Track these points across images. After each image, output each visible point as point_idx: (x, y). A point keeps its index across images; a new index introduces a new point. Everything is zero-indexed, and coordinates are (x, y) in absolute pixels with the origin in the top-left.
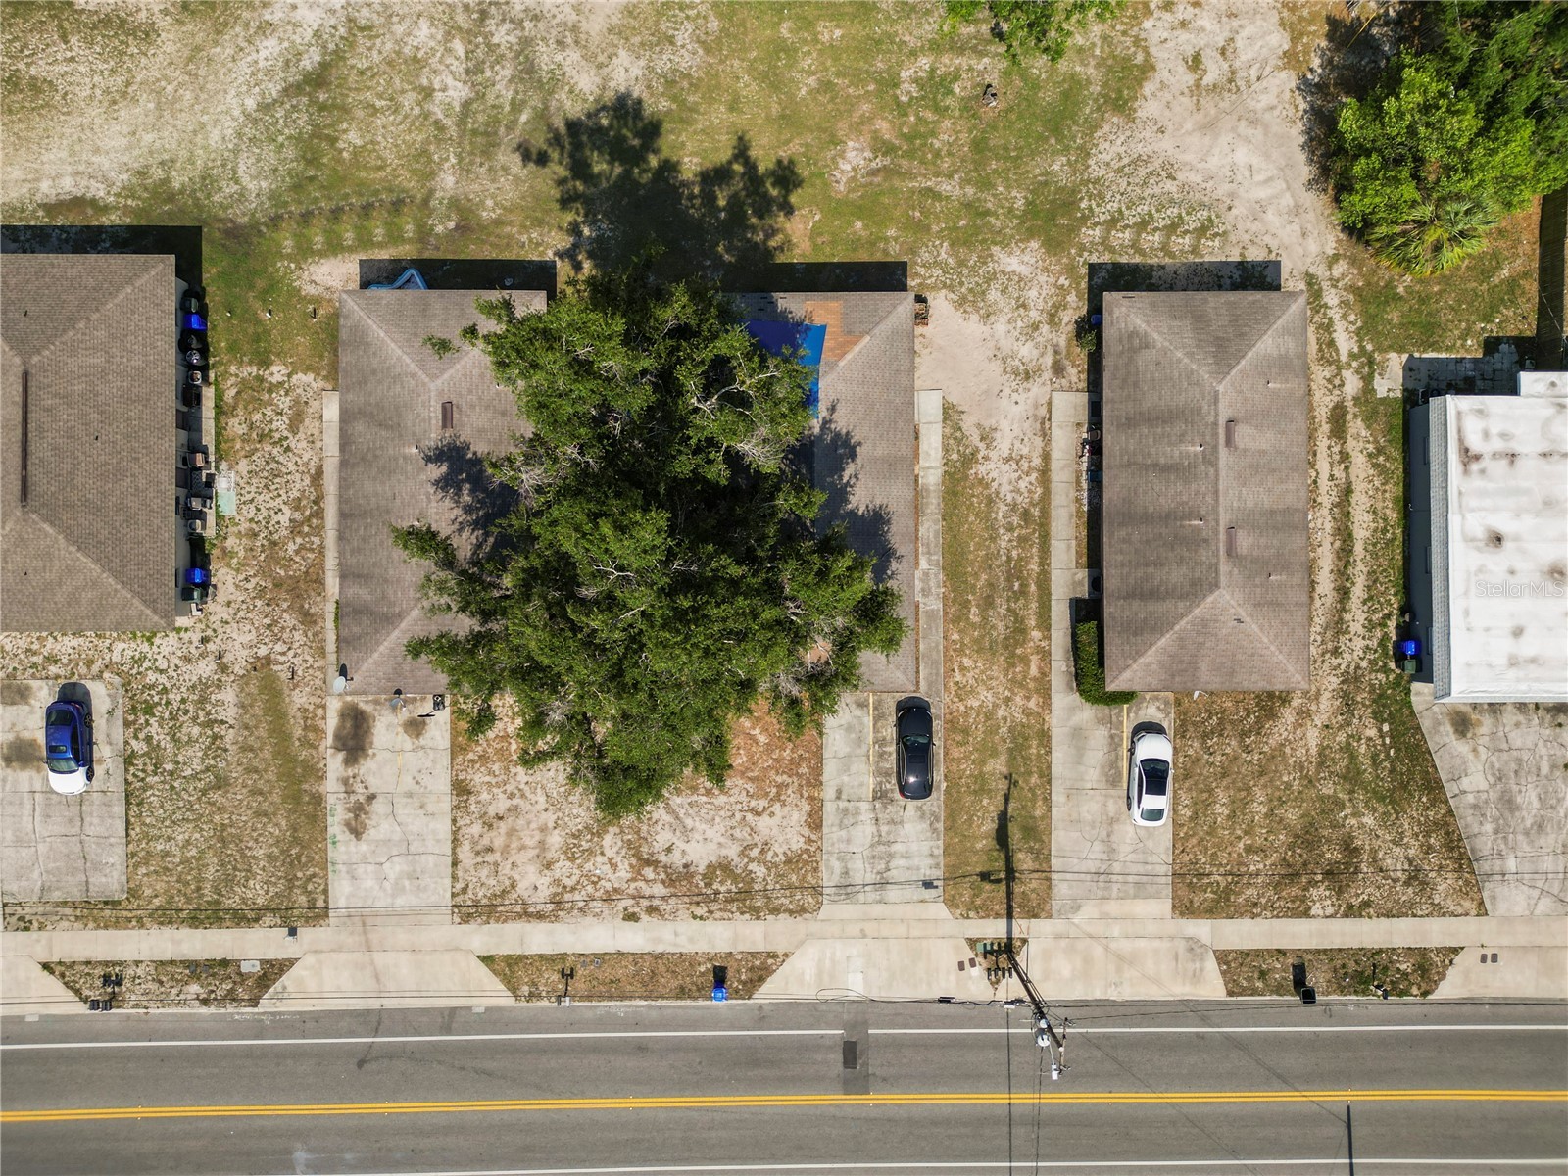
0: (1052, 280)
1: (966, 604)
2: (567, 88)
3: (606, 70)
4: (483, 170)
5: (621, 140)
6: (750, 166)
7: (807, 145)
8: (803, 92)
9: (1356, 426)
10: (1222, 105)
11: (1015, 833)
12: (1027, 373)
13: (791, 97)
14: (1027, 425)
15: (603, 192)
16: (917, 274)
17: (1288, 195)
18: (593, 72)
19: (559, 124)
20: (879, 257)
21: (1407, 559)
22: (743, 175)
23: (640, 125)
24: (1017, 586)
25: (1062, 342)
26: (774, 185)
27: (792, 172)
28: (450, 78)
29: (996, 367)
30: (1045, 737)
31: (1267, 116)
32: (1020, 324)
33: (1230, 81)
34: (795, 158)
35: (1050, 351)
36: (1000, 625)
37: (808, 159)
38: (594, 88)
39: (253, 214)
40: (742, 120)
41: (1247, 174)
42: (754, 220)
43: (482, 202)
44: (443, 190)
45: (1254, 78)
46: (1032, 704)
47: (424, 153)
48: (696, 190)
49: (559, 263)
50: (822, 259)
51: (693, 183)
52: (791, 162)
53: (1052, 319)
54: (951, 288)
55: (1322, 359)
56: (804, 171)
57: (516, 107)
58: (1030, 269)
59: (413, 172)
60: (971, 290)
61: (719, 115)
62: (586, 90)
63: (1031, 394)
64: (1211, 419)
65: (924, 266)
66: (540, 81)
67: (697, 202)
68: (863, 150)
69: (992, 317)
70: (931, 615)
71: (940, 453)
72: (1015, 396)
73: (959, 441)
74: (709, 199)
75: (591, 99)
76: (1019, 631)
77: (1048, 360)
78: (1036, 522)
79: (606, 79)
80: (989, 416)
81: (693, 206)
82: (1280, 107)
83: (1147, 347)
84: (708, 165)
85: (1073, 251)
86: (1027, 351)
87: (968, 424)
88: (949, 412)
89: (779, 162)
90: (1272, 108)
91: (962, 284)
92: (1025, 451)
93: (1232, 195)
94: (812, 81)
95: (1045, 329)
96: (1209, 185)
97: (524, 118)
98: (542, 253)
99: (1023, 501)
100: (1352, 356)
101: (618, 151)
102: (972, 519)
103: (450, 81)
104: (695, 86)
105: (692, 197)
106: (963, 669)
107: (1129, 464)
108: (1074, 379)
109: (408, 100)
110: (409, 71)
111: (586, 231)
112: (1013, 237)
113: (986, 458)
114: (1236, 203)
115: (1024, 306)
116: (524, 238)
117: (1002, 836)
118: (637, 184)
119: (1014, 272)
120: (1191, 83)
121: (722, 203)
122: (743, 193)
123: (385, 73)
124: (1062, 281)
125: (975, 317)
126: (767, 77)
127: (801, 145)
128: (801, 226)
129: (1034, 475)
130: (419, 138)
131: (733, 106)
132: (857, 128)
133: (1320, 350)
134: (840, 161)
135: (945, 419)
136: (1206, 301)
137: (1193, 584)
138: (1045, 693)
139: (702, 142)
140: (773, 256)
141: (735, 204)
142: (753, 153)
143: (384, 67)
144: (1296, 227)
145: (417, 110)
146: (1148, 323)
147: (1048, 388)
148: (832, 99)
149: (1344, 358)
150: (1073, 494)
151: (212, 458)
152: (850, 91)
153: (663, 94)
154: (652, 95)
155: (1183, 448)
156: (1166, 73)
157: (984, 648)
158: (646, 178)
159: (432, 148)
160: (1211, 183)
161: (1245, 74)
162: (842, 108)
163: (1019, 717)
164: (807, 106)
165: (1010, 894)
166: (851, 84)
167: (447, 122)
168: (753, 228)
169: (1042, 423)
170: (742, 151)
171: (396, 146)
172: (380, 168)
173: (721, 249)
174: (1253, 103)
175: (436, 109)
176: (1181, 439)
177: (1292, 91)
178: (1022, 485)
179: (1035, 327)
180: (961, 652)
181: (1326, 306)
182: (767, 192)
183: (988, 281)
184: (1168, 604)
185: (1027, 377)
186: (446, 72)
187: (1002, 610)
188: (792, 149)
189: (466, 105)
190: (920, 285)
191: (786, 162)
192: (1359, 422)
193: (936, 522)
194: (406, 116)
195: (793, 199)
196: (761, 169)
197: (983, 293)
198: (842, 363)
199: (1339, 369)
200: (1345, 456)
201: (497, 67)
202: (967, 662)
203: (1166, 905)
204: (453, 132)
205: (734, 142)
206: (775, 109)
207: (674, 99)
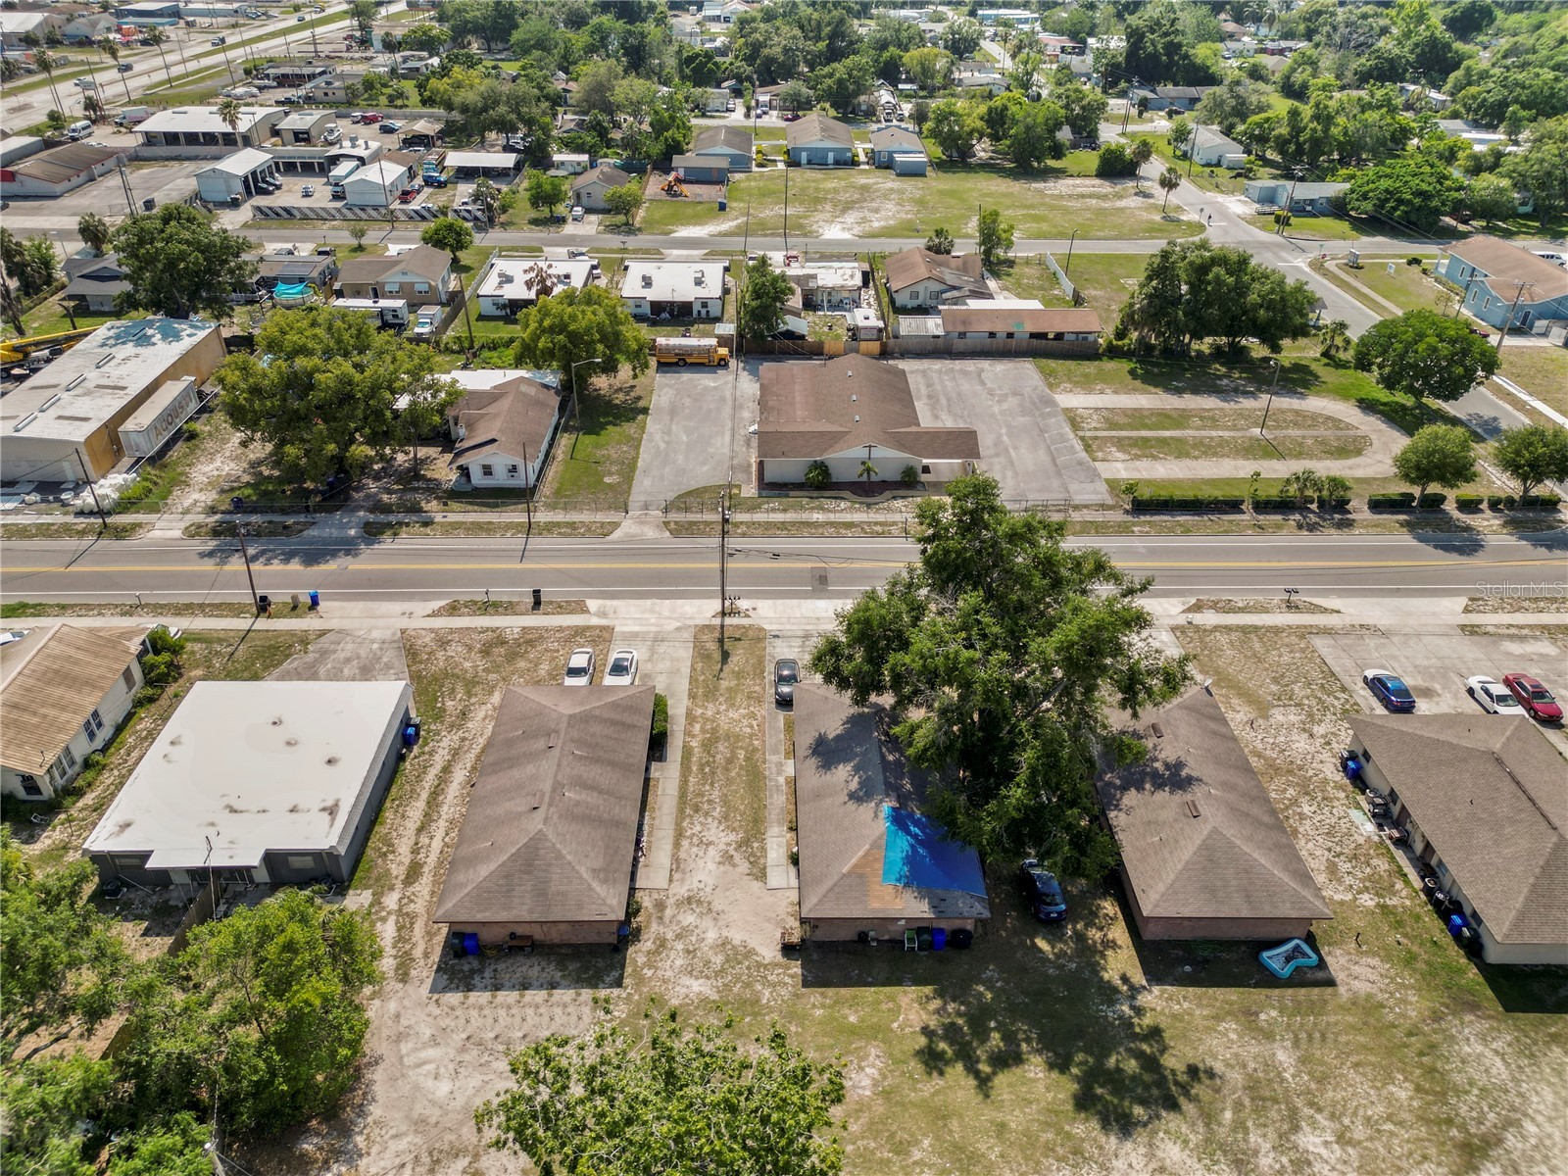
0: (660, 973)
1: (747, 759)
2: (1191, 1145)
3: (1154, 1165)
4: (1252, 1065)
5: (1115, 1092)
6: (971, 1069)
7: (915, 1090)
8: (926, 1143)
9: (397, 869)
10: (453, 1137)
11: (717, 656)
12: (689, 903)
13: (937, 1138)
14: (692, 866)
15: (1121, 1044)
16: (792, 977)
17: (404, 1051)
18: (1168, 1162)
19: (1188, 1107)
20: (831, 992)
21: (387, 789)
22: (978, 1061)
23: (1099, 1107)
24: (707, 770)
25: (654, 927)
26: (944, 1052)
27: (926, 1063)
28: (1325, 1156)
29: (717, 906)
30: (692, 696)
31: (404, 1128)
32: (694, 939)
33: (438, 1161)
34: (925, 1077)
35: (667, 920)
36: (721, 748)
37: (911, 1077)
38: (1162, 1146)
39: (1462, 1023)
40: (988, 1114)
41: (442, 1070)
42: (960, 1021)
43: (1241, 1037)
44: (1285, 1048)
45: (409, 1167)
46: (700, 711)
47: (1321, 1081)
48: (1024, 1046)
49: (1144, 983)
50: (888, 989)
51: (1029, 1053)
52: (930, 1074)
53: (662, 944)
54: (759, 965)
55: (412, 917)
56: (915, 1066)
57: (1239, 1126)
58: (681, 981)
59: (1322, 1063)
60: (740, 963)
61: (1015, 1120)
62: (1169, 1145)
63: (686, 887)
64: (552, 809)
65: (785, 984)
66: (1225, 1153)
67: (1021, 1036)
68: (854, 1086)
69: (720, 942)
70: (775, 752)
71: (768, 846)
72: (702, 886)
73: (752, 854)
74: (1009, 1037)
75: (1161, 1134)
76: (708, 745)
77: (668, 912)
78: (688, 805)
79: (1150, 1156)
80: (725, 873)
81: (1025, 1032)
82: (386, 1137)
83: (594, 870)
84: (1017, 1071)
85: (636, 997)
86: (689, 919)
87: (743, 866)
88: (761, 874)
89: (941, 1073)
90: (395, 1137)
91: (748, 968)
92: (695, 849)
93: (463, 1050)
94: (917, 1155)
95: (670, 935)
96: (486, 1058)
97: (1228, 1115)
98: (1163, 992)
99: (698, 818)
100: (384, 920)
101: (1116, 1080)
102: (742, 807)
103: (1324, 1153)
104: (1049, 1149)
105: (1028, 1040)
106: (752, 727)
107: (621, 798)
108: (646, 898)
109: (1359, 1132)
110: (1375, 1162)
111: (1125, 1008)
112: (697, 1008)
113: (729, 844)
114: (460, 1044)
115: (688, 952)
116: (1186, 1005)
117: (725, 656)
118: (1087, 1051)
119: (697, 978)
120: (484, 1158)
121: (996, 1035)
122: (974, 1044)
123: (1399, 1158)
124: (649, 973)
125: (736, 942)
126: (969, 1158)
127: (921, 1090)
128: (911, 1017)
129: (688, 834)
130: (1330, 1094)
131: (1002, 1128)
132: (862, 1107)
133: (412, 924)
134: (877, 1076)
135: (765, 868)
136: (531, 912)
137: (587, 722)
138: (690, 717)
139: (1029, 1092)
140: (935, 991)
141: (982, 1035)
142: (972, 1082)
143: (1405, 1165)
144: (404, 1022)
145: (1346, 1121)
146: (590, 888)
147: (671, 892)
148: (893, 1135)
149: (393, 918)
150: (657, 822)
151: (1388, 842)
152: (873, 1145)
153: (1083, 1140)
154: (1095, 1140)
155: (578, 797)
156: (511, 1167)
157: (733, 738)
158: (1079, 1057)
159: (1313, 1086)
160: (483, 1061)
161: (418, 1169)
162: (880, 1127)
163: (711, 705)
164: (920, 1128)
165: (722, 633)
166: (873, 1152)
167: (1308, 1111)
168: (959, 1014)
169: (678, 868)
170: (984, 1083)
171: (1351, 1086)
172: (1356, 1065)
173: (989, 996)
174: (416, 1140)
175: (1326, 1123)
176: (578, 804)
177: (368, 1154)
178: (698, 828)
179: (679, 937)
180: (751, 736)
181: (395, 957)
182: (951, 1045)
183: (723, 970)
184: (606, 716)
185: (689, 900)
186: (1333, 1161)
187: (719, 756)
188: (931, 1087)
189: (1296, 1128)
190: (789, 968)
191: (935, 1074)
192: (395, 873)
193: (772, 804)
194: (1355, 1114)
195: (923, 1041)
196: (959, 1067)
197: (727, 961)
198: (867, 847)
199: (400, 910)
200: (415, 851)
201: (1277, 1166)
202: (748, 730)
203: (616, 629)
204: (1299, 1103)
205: (993, 1093)
206: (954, 1124)
207: (1068, 1136)
